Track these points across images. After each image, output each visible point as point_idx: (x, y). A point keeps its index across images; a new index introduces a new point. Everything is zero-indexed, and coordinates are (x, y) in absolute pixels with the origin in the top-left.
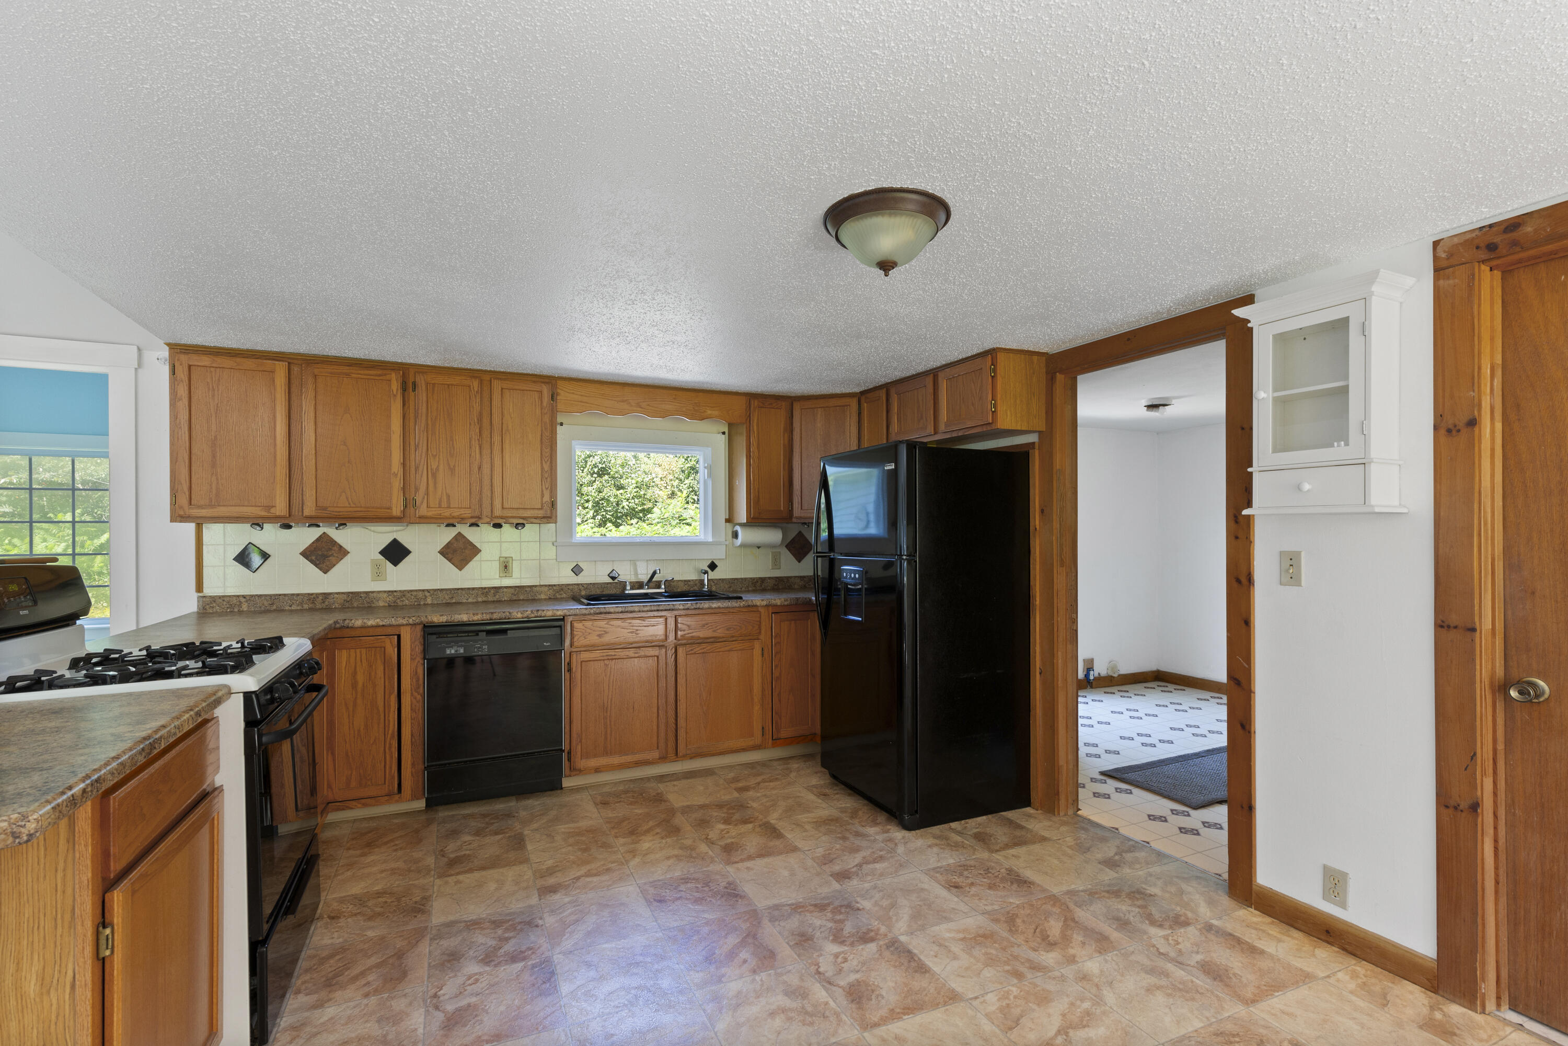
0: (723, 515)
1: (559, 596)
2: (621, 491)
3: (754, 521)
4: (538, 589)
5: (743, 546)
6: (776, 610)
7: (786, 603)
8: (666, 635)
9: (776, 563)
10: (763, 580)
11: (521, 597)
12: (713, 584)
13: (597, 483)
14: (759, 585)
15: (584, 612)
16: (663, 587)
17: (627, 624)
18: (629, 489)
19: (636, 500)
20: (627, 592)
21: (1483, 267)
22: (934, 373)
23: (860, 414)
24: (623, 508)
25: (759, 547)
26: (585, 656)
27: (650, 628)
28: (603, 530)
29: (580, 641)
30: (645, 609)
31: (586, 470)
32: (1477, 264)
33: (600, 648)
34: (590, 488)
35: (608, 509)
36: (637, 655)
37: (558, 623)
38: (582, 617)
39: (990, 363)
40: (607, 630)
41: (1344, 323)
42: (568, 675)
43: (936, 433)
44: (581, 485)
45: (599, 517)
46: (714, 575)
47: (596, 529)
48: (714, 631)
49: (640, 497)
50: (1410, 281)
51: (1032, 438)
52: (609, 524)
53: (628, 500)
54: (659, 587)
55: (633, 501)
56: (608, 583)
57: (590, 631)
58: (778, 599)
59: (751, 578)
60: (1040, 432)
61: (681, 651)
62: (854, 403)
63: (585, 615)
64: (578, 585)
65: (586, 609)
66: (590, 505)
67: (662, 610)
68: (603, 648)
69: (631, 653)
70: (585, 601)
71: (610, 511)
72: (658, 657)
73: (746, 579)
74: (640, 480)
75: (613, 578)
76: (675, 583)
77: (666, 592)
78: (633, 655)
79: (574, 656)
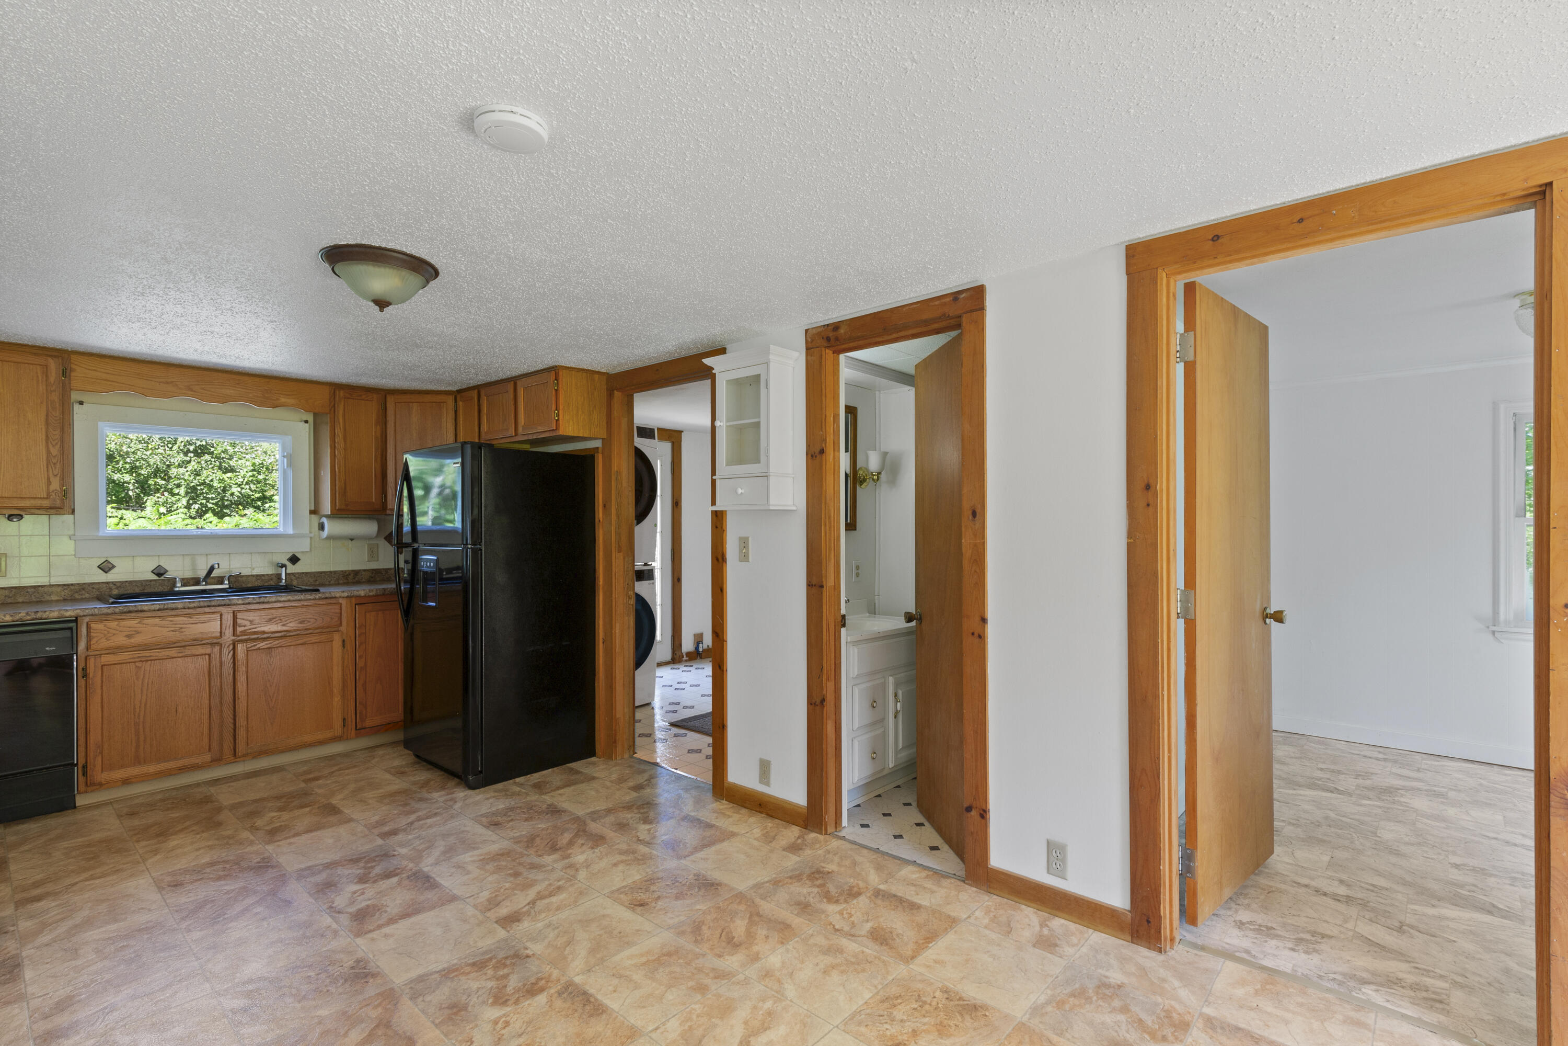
0: (306, 505)
1: (77, 596)
2: (229, 475)
3: (339, 513)
4: (46, 589)
5: (329, 538)
6: (360, 602)
7: (371, 594)
8: (221, 632)
9: (373, 554)
10: (356, 573)
11: (20, 600)
12: (293, 578)
13: (193, 463)
14: (350, 578)
15: (106, 611)
16: (226, 582)
17: (167, 623)
18: (242, 473)
19: (252, 486)
20: (177, 589)
21: (827, 351)
22: (514, 380)
23: (456, 412)
24: (232, 494)
25: (352, 540)
26: (105, 659)
27: (200, 625)
28: (199, 522)
29: (100, 643)
30: (192, 605)
31: (175, 447)
32: (823, 349)
33: (129, 649)
34: (182, 470)
35: (210, 496)
36: (180, 655)
37: (70, 626)
38: (104, 617)
39: (554, 378)
40: (139, 630)
41: (758, 377)
42: (82, 682)
43: (516, 435)
44: (169, 466)
45: (197, 506)
46: (291, 569)
47: (189, 521)
48: (283, 625)
49: (259, 482)
50: (796, 354)
51: (597, 444)
52: (209, 515)
53: (240, 485)
54: (222, 583)
55: (247, 487)
56: (151, 581)
57: (114, 632)
58: (362, 590)
59: (342, 571)
60: (603, 439)
61: (240, 647)
62: (450, 400)
63: (107, 614)
64: (107, 583)
65: (109, 608)
66: (182, 491)
67: (214, 606)
68: (134, 649)
69: (173, 652)
70: (112, 600)
71: (212, 499)
72: (209, 655)
73: (335, 572)
74: (257, 461)
75: (159, 575)
76: (244, 579)
77: (230, 588)
78: (176, 655)
79: (91, 662)
